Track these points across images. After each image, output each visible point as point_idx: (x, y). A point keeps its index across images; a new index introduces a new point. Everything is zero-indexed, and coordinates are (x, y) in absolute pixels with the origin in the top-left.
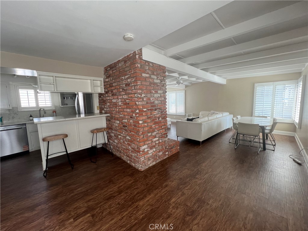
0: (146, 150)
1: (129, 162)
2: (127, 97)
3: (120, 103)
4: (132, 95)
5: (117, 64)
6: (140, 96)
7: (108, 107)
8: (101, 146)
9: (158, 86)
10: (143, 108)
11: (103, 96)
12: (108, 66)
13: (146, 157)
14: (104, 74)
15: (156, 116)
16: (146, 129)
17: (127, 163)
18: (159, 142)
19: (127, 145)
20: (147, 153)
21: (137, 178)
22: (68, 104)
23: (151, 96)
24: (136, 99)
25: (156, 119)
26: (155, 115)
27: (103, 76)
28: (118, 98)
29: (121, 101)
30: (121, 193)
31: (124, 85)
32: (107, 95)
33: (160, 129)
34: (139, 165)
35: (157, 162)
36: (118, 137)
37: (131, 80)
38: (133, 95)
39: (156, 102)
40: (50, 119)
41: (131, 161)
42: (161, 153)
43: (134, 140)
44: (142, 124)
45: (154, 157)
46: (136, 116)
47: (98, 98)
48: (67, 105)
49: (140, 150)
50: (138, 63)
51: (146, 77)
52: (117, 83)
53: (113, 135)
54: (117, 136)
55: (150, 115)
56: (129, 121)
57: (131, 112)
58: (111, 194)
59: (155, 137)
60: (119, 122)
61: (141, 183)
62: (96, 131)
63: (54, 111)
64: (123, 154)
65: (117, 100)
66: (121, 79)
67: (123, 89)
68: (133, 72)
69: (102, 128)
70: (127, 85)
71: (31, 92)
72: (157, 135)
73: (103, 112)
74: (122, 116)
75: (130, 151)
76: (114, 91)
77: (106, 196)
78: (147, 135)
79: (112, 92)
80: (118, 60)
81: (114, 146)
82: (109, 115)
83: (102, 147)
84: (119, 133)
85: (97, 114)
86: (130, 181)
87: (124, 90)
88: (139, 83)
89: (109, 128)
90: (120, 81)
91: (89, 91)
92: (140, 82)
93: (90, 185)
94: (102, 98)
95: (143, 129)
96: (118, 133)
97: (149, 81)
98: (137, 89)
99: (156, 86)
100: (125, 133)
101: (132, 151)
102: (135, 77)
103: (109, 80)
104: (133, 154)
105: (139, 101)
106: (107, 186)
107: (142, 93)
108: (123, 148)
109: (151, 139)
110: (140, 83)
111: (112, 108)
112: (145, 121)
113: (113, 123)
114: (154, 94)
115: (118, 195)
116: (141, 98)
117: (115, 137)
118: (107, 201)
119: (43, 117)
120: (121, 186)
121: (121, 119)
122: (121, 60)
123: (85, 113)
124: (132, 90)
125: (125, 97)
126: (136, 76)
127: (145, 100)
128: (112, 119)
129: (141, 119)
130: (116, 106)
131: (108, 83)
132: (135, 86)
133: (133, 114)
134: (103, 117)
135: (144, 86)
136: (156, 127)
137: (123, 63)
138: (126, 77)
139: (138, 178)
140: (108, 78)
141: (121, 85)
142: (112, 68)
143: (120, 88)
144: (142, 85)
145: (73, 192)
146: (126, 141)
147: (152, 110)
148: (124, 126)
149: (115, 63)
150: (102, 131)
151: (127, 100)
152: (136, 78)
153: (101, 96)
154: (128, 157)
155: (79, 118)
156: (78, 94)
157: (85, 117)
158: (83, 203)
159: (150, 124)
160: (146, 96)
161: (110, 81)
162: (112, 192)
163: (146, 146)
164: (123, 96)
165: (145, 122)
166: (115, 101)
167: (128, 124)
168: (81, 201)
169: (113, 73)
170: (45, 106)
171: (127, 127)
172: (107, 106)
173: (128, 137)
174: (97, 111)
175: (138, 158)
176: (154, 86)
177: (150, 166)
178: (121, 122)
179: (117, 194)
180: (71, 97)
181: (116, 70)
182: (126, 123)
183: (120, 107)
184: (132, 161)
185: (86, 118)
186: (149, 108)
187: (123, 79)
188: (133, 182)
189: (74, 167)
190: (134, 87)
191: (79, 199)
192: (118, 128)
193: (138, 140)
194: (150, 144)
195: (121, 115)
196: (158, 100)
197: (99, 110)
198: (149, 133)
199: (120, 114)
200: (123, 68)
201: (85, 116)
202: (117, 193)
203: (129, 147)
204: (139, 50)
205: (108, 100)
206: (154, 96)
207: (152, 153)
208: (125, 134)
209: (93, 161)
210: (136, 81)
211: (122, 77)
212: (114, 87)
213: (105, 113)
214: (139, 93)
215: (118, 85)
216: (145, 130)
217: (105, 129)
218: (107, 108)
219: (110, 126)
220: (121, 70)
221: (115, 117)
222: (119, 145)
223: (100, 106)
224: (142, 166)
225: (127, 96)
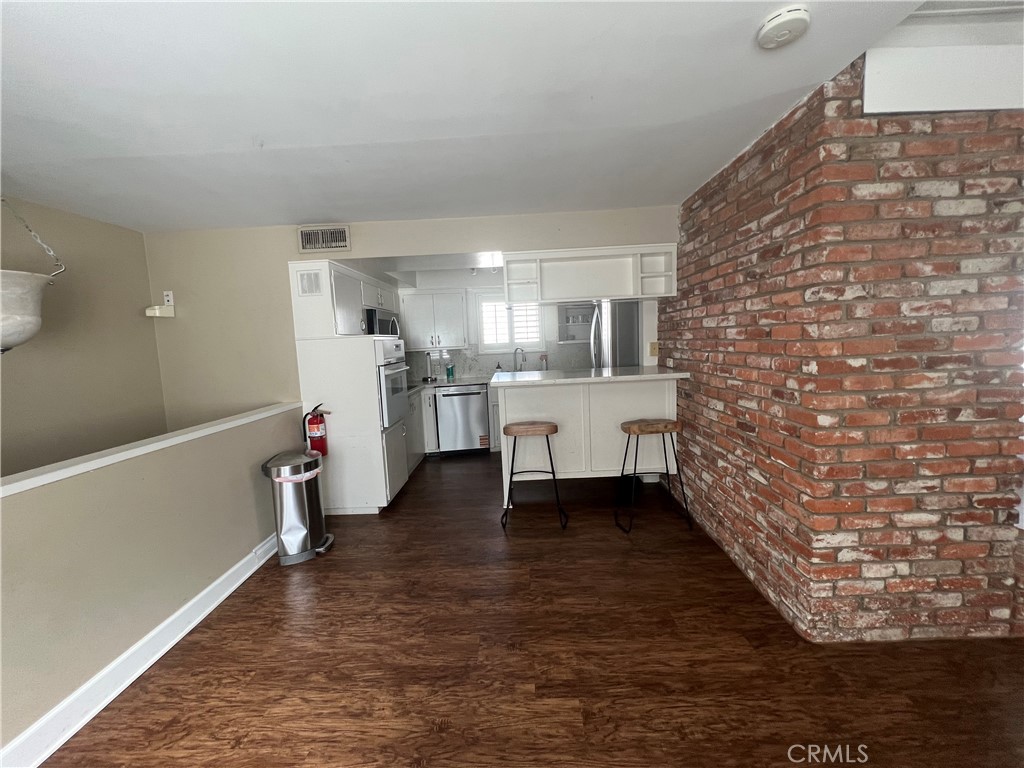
0: (845, 556)
1: (751, 575)
2: (765, 306)
3: (732, 333)
4: (787, 297)
5: (732, 177)
6: (829, 297)
7: (687, 345)
8: (655, 480)
9: (960, 232)
10: (844, 355)
11: (674, 307)
12: (696, 193)
13: (844, 588)
14: (681, 229)
15: (930, 396)
16: (858, 456)
17: (746, 580)
18: (943, 538)
19: (748, 506)
20: (854, 570)
21: (784, 663)
22: (577, 337)
23: (907, 295)
24: (811, 312)
25: (934, 415)
26: (923, 391)
27: (679, 236)
28: (724, 312)
29: (738, 325)
30: (699, 693)
31: (755, 257)
32: (685, 303)
33: (957, 469)
34: (800, 611)
35: (918, 634)
36: (714, 462)
37: (790, 229)
38: (793, 294)
39: (943, 324)
40: (534, 376)
41: (759, 572)
42: (950, 600)
43: (785, 494)
44: (832, 428)
45: (900, 605)
46: (802, 392)
47: (657, 314)
48: (573, 338)
49: (809, 544)
50: (833, 140)
51: (882, 199)
52: (724, 252)
53: (697, 451)
54: (711, 459)
55: (886, 390)
56: (768, 407)
57: (778, 370)
58: (659, 674)
59: (916, 504)
60: (725, 407)
61: (800, 698)
62: (635, 428)
63: (544, 357)
64: (732, 534)
65: (723, 320)
66: (741, 234)
67: (747, 275)
68: (800, 191)
69: (658, 421)
70: (771, 252)
71: (502, 306)
72: (935, 499)
73: (670, 363)
74: (736, 383)
75: (762, 535)
76: (712, 287)
77: (639, 668)
78: (863, 486)
79: (704, 289)
80: (734, 159)
81: (697, 491)
82: (687, 375)
83: (658, 485)
84: (720, 450)
85: (651, 370)
86: (747, 660)
87: (754, 276)
88: (831, 234)
89: (685, 424)
90: (738, 242)
91: (629, 292)
92: (838, 228)
93: (599, 604)
94: (668, 315)
95: (840, 454)
96: (717, 448)
97: (896, 215)
98: (817, 265)
99: (950, 237)
100: (744, 454)
101: (769, 537)
102: (808, 210)
103: (697, 246)
104: (774, 553)
105: (823, 319)
106: (651, 635)
107: (845, 281)
108: (731, 511)
109: (882, 509)
110: (837, 234)
111: (700, 350)
112: (852, 417)
113: (700, 407)
114: (928, 279)
115: (684, 692)
116: (837, 307)
117: (705, 463)
118: (640, 693)
119: (521, 370)
120: (704, 663)
121: (731, 396)
122: (748, 152)
123: (614, 365)
124: (791, 272)
125: (756, 305)
126: (816, 206)
127: (859, 313)
128: (698, 391)
129: (829, 406)
130: (717, 345)
131: (694, 258)
132: (804, 252)
133: (786, 378)
134: (667, 383)
135: (860, 245)
136: (930, 456)
137: (755, 163)
138: (767, 218)
139: (786, 669)
140: (693, 240)
141: (740, 260)
142: (711, 196)
143: (736, 271)
144: (847, 241)
145: (551, 602)
146: (748, 488)
147: (912, 363)
148: (741, 425)
149: (721, 174)
150: (657, 432)
151: (761, 317)
152: (817, 214)
153: (665, 309)
154: (751, 555)
155: (598, 379)
156: (600, 306)
157: (613, 378)
158: (568, 652)
159: (882, 436)
160: (874, 296)
161: (700, 248)
162: (662, 669)
163: (849, 539)
164: (749, 302)
165: (848, 421)
166: (713, 325)
167: (762, 419)
168: (564, 643)
169: (711, 215)
170: (526, 341)
171: (753, 430)
172: (681, 344)
173: (755, 475)
174: (649, 360)
175: (796, 577)
176: (937, 237)
177: (868, 637)
178: (732, 409)
179: (680, 685)
180: (583, 316)
181: (725, 199)
182: (753, 416)
183: (731, 349)
184: (766, 579)
185: (614, 382)
186: (885, 354)
187: (750, 230)
188: (760, 675)
189: (569, 524)
190: (803, 258)
191: (561, 631)
192: (719, 428)
193: (805, 498)
194: (877, 536)
195: (734, 379)
196: (955, 314)
197: (657, 358)
198: (875, 478)
199: (731, 373)
200: (755, 186)
201: (615, 373)
202: (682, 681)
203: (760, 517)
204: (842, 73)
205: (689, 319)
206: (925, 294)
207: (884, 579)
208: (745, 461)
209: (621, 523)
210: (813, 229)
211: (749, 222)
212: (715, 269)
213: (676, 369)
214: (824, 283)
215: (728, 260)
216: (845, 459)
217: (670, 427)
218: (683, 351)
219: (689, 415)
220: (745, 197)
221: (709, 385)
222: (718, 496)
223: (660, 344)
224: (812, 620)
225: (765, 301)
